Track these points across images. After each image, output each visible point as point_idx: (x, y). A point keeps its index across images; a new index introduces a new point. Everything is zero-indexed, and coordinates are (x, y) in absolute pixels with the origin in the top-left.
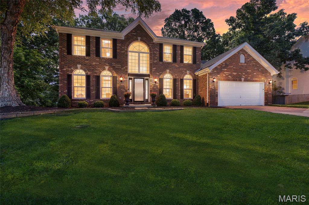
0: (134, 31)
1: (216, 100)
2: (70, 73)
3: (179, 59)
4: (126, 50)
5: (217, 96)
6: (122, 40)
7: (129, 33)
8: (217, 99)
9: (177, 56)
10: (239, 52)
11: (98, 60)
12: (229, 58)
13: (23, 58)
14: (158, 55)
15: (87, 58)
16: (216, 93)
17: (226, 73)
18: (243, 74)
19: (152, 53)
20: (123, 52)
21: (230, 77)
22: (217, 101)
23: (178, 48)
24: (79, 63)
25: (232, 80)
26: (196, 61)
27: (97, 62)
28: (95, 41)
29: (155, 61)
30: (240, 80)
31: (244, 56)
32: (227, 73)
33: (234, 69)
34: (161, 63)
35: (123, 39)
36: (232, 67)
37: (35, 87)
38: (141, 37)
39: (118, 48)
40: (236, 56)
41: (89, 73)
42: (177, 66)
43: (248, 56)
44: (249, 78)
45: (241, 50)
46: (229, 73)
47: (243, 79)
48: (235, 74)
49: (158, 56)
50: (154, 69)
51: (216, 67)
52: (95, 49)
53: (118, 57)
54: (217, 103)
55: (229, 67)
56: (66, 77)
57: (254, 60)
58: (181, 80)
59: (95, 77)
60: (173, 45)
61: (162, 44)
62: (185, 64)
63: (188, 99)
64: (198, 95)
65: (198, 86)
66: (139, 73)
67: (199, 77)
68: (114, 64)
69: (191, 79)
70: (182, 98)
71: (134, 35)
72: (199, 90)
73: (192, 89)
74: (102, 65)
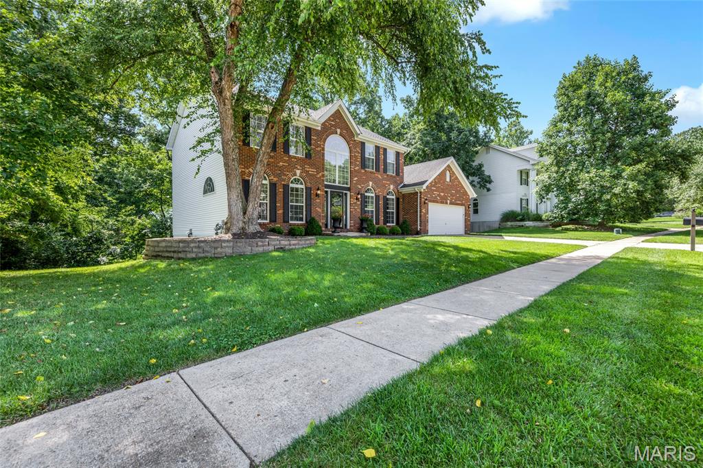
0: (331, 119)
1: (427, 227)
2: (247, 178)
3: (381, 167)
4: (322, 146)
6: (318, 130)
7: (326, 121)
9: (381, 163)
11: (286, 159)
12: (438, 175)
14: (359, 159)
17: (435, 193)
18: (449, 195)
19: (353, 155)
21: (438, 198)
23: (382, 152)
25: (440, 202)
26: (399, 172)
27: (285, 161)
28: (282, 127)
29: (357, 168)
31: (449, 173)
34: (363, 171)
35: (319, 128)
36: (440, 185)
38: (341, 129)
39: (313, 142)
40: (444, 172)
41: (274, 180)
42: (380, 177)
43: (452, 173)
44: (453, 200)
46: (437, 193)
47: (449, 202)
48: (442, 194)
50: (355, 179)
53: (312, 157)
58: (385, 197)
59: (282, 186)
60: (376, 146)
61: (364, 143)
62: (388, 175)
63: (391, 224)
64: (401, 220)
65: (401, 206)
66: (337, 184)
67: (403, 195)
68: (307, 168)
69: (394, 197)
70: (385, 224)
71: (332, 126)
72: (401, 213)
73: (394, 211)
74: (291, 168)
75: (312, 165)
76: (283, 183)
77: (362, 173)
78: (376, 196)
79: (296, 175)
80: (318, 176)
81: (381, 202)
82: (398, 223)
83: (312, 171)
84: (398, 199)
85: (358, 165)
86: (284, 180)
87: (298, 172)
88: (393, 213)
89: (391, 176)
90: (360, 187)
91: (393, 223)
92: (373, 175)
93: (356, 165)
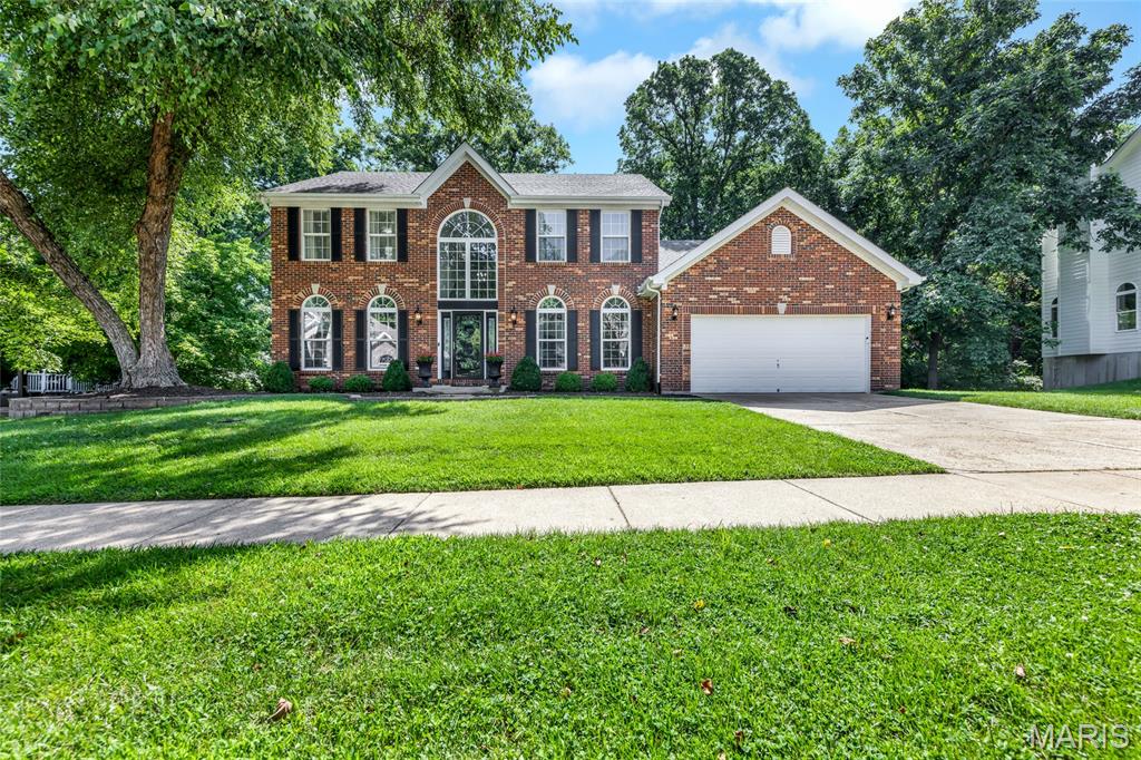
0: (452, 183)
1: (684, 374)
2: (295, 307)
3: (585, 251)
4: (430, 236)
5: (688, 361)
6: (421, 210)
7: (439, 190)
8: (688, 370)
9: (580, 243)
10: (767, 221)
11: (360, 268)
12: (732, 243)
13: (215, 268)
14: (521, 244)
15: (335, 265)
16: (683, 353)
17: (721, 289)
18: (784, 289)
19: (504, 238)
20: (424, 242)
21: (733, 300)
22: (689, 376)
23: (583, 219)
24: (315, 280)
25: (741, 311)
26: (641, 253)
27: (358, 273)
28: (352, 219)
29: (514, 263)
30: (775, 311)
31: (789, 231)
32: (725, 289)
33: (748, 276)
34: (530, 266)
35: (424, 206)
36: (743, 269)
37: (240, 339)
38: (474, 198)
39: (410, 232)
40: (760, 233)
41: (340, 304)
42: (580, 272)
43: (802, 230)
44: (804, 302)
45: (774, 214)
46: (728, 289)
47: (782, 307)
48: (752, 290)
49: (523, 246)
50: (511, 284)
51: (684, 273)
52: (352, 240)
53: (410, 257)
54: (688, 383)
55: (730, 270)
56: (287, 317)
57: (824, 239)
58: (594, 314)
59: (353, 313)
60: (568, 211)
61: (534, 211)
62: (603, 266)
64: (649, 358)
65: (648, 329)
66: (468, 298)
68: (400, 278)
69: (627, 310)
70: (594, 368)
71: (453, 194)
72: (650, 344)
73: (628, 339)
74: (370, 281)
75: (407, 273)
76: (354, 308)
77: (529, 270)
78: (569, 313)
79: (378, 294)
80: (423, 289)
81: (584, 324)
83: (410, 282)
84: (637, 315)
85: (517, 257)
86: (357, 303)
87: (382, 288)
88: (625, 344)
89: (615, 265)
90: (521, 298)
91: (625, 365)
92: (559, 272)
93: (511, 257)
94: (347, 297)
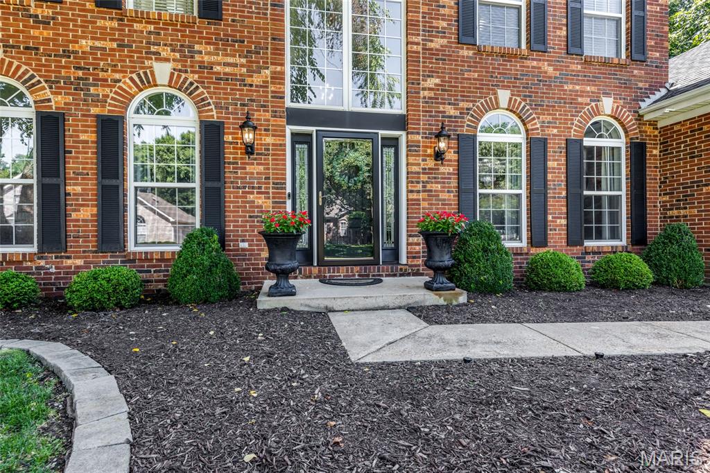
3: (557, 33)
9: (549, 20)
11: (109, 24)
14: (450, 9)
27: (104, 34)
29: (438, 43)
34: (465, 52)
41: (56, 102)
42: (550, 70)
49: (453, 12)
53: (228, 12)
58: (572, 146)
59: (91, 123)
62: (588, 62)
63: (606, 243)
64: (655, 223)
65: (653, 175)
66: (348, 105)
67: (665, 128)
68: (205, 53)
69: (621, 143)
70: (571, 242)
72: (656, 198)
73: (623, 193)
75: (223, 43)
76: (94, 111)
77: (464, 60)
78: (530, 142)
79: (153, 84)
80: (256, 80)
81: (556, 164)
82: (639, 237)
83: (225, 62)
84: (638, 151)
85: (443, 33)
86: (101, 101)
87: (163, 71)
88: (614, 201)
89: (606, 63)
90: (451, 111)
91: (615, 234)
92: (515, 67)
94: (79, 86)
